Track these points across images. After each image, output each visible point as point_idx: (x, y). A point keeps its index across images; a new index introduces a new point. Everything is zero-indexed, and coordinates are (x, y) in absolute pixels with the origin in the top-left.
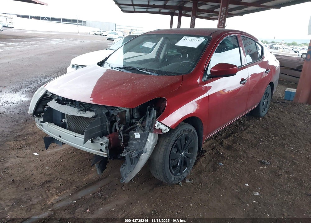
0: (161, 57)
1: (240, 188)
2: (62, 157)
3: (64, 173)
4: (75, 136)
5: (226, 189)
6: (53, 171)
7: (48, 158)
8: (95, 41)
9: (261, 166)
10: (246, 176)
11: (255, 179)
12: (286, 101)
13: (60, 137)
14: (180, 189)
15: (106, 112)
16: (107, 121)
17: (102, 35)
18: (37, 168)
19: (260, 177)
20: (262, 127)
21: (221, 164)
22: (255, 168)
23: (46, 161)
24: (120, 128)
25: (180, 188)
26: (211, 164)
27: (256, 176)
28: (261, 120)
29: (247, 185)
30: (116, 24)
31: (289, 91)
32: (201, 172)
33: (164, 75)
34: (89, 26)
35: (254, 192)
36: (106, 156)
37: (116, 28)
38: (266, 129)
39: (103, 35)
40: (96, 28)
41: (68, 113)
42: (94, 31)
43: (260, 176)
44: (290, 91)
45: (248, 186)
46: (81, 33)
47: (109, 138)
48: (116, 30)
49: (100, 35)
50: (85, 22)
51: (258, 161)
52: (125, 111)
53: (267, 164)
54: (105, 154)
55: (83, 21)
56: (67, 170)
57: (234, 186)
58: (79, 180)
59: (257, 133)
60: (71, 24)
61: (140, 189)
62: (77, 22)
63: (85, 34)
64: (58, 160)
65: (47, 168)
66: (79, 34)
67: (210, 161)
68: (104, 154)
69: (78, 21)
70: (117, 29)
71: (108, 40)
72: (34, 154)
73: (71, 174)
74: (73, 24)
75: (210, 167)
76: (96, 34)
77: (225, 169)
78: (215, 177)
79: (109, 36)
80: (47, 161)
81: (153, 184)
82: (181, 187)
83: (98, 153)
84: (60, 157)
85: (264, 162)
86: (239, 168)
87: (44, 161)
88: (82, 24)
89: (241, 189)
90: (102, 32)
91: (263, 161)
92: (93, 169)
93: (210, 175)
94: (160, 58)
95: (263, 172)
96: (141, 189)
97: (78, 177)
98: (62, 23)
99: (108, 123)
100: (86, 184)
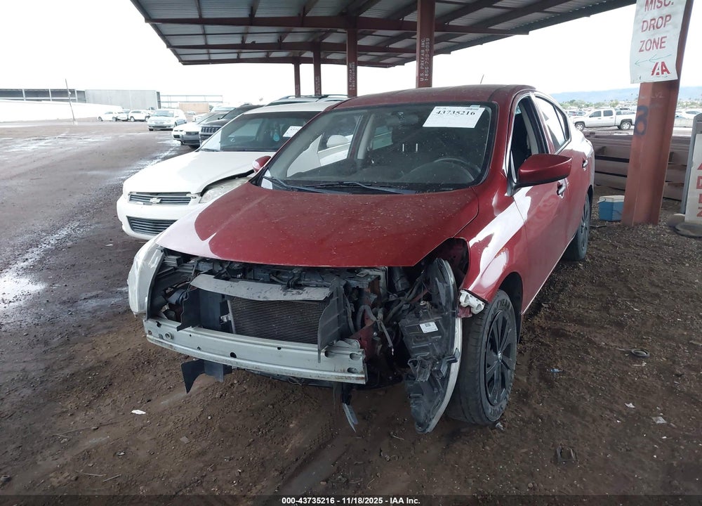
0: (360, 155)
1: (620, 413)
2: (204, 408)
3: (231, 446)
4: (279, 348)
5: (594, 421)
6: (204, 444)
7: (173, 417)
8: (123, 136)
9: (635, 362)
10: (618, 387)
11: (639, 390)
12: (606, 224)
13: (233, 355)
14: (504, 437)
15: (343, 284)
16: (349, 305)
17: (132, 120)
18: (160, 444)
19: (646, 386)
20: (592, 282)
21: (556, 370)
22: (626, 368)
23: (172, 424)
24: (376, 315)
25: (502, 434)
26: (535, 373)
27: (638, 384)
28: (582, 268)
29: (631, 405)
30: (158, 93)
31: (608, 201)
32: (526, 395)
33: (424, 191)
34: (95, 102)
35: (654, 418)
36: (363, 382)
37: (159, 102)
38: (602, 285)
39: (135, 121)
40: (111, 104)
41: (259, 297)
42: (110, 113)
43: (645, 384)
44: (611, 201)
45: (633, 407)
46: (80, 120)
47: (360, 340)
48: (160, 107)
49: (127, 121)
50: (83, 92)
51: (623, 353)
52: (379, 278)
53: (644, 357)
54: (362, 378)
55: (78, 91)
56: (233, 436)
57: (606, 412)
58: (275, 456)
59: (588, 294)
60: (49, 100)
61: (423, 452)
62: (67, 96)
63: (88, 120)
64: (199, 416)
65: (184, 439)
66: (76, 123)
67: (530, 367)
68: (358, 378)
69: (70, 93)
70: (162, 105)
71: (151, 130)
72: (134, 412)
73: (249, 445)
74: (53, 100)
75: (537, 380)
76: (117, 120)
77: (569, 379)
78: (560, 399)
79: (152, 122)
80: (175, 423)
81: (442, 436)
82: (502, 431)
83: (342, 378)
84: (199, 409)
85: (639, 353)
86: (594, 373)
87: (166, 424)
88: (76, 98)
89: (623, 416)
90: (130, 115)
91: (633, 351)
92: (291, 426)
93: (546, 396)
94: (358, 158)
95: (646, 375)
96: (425, 452)
97: (269, 448)
98: (51, 102)
99: (350, 309)
100: (297, 460)
